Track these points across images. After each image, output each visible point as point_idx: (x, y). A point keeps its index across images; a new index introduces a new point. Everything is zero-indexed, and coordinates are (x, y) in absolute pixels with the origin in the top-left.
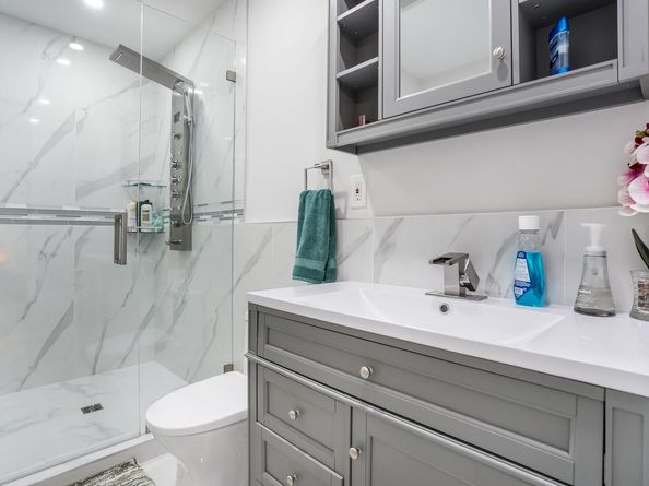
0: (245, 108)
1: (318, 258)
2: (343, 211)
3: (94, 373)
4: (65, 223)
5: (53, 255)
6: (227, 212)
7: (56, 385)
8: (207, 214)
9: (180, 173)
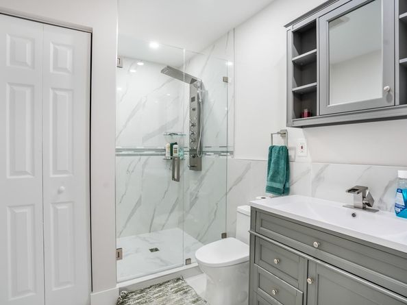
0: (234, 97)
1: (280, 182)
2: (293, 157)
3: (150, 232)
4: (137, 155)
5: (133, 171)
6: (223, 152)
7: (133, 236)
8: (211, 152)
9: (196, 129)
